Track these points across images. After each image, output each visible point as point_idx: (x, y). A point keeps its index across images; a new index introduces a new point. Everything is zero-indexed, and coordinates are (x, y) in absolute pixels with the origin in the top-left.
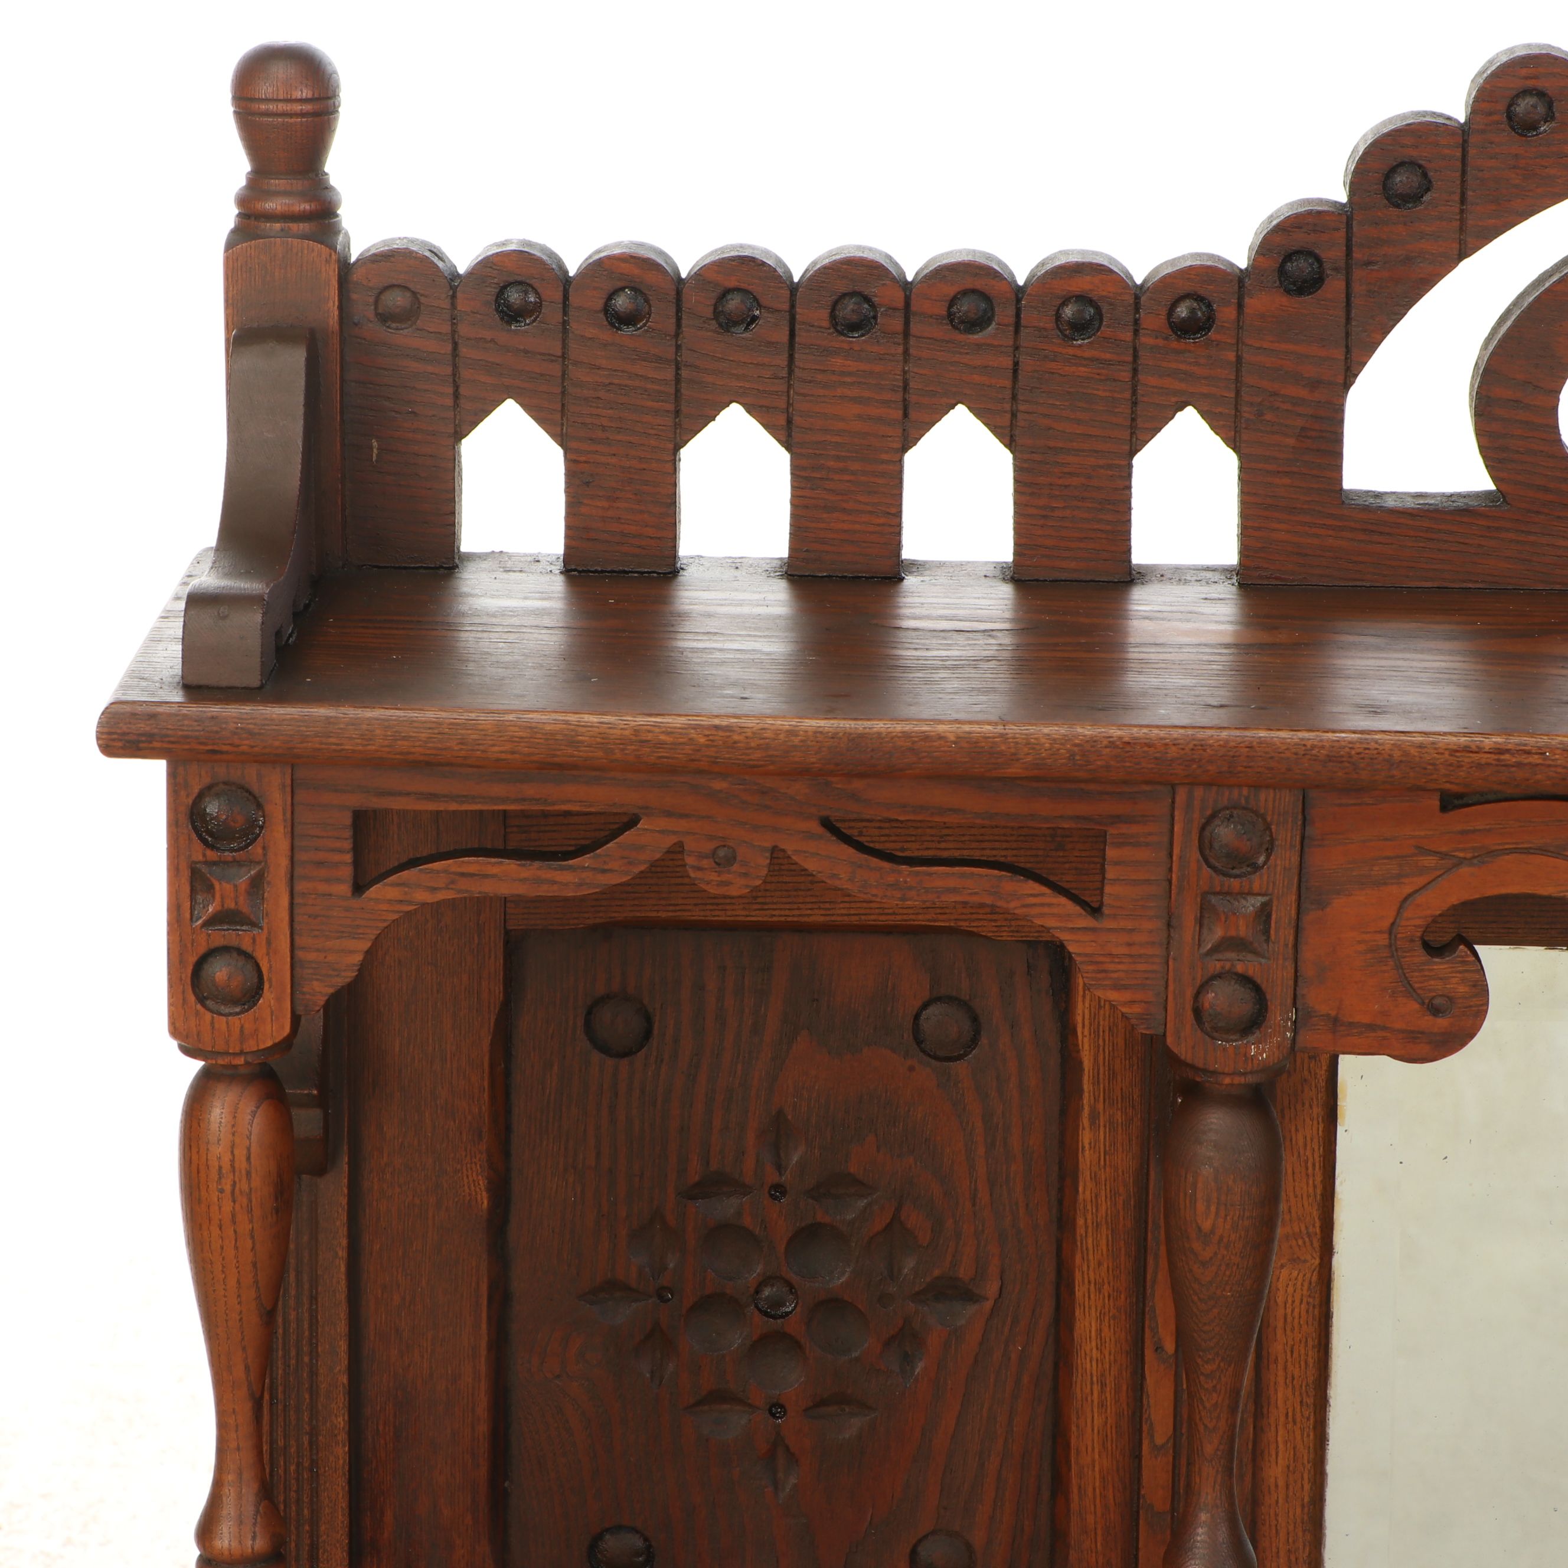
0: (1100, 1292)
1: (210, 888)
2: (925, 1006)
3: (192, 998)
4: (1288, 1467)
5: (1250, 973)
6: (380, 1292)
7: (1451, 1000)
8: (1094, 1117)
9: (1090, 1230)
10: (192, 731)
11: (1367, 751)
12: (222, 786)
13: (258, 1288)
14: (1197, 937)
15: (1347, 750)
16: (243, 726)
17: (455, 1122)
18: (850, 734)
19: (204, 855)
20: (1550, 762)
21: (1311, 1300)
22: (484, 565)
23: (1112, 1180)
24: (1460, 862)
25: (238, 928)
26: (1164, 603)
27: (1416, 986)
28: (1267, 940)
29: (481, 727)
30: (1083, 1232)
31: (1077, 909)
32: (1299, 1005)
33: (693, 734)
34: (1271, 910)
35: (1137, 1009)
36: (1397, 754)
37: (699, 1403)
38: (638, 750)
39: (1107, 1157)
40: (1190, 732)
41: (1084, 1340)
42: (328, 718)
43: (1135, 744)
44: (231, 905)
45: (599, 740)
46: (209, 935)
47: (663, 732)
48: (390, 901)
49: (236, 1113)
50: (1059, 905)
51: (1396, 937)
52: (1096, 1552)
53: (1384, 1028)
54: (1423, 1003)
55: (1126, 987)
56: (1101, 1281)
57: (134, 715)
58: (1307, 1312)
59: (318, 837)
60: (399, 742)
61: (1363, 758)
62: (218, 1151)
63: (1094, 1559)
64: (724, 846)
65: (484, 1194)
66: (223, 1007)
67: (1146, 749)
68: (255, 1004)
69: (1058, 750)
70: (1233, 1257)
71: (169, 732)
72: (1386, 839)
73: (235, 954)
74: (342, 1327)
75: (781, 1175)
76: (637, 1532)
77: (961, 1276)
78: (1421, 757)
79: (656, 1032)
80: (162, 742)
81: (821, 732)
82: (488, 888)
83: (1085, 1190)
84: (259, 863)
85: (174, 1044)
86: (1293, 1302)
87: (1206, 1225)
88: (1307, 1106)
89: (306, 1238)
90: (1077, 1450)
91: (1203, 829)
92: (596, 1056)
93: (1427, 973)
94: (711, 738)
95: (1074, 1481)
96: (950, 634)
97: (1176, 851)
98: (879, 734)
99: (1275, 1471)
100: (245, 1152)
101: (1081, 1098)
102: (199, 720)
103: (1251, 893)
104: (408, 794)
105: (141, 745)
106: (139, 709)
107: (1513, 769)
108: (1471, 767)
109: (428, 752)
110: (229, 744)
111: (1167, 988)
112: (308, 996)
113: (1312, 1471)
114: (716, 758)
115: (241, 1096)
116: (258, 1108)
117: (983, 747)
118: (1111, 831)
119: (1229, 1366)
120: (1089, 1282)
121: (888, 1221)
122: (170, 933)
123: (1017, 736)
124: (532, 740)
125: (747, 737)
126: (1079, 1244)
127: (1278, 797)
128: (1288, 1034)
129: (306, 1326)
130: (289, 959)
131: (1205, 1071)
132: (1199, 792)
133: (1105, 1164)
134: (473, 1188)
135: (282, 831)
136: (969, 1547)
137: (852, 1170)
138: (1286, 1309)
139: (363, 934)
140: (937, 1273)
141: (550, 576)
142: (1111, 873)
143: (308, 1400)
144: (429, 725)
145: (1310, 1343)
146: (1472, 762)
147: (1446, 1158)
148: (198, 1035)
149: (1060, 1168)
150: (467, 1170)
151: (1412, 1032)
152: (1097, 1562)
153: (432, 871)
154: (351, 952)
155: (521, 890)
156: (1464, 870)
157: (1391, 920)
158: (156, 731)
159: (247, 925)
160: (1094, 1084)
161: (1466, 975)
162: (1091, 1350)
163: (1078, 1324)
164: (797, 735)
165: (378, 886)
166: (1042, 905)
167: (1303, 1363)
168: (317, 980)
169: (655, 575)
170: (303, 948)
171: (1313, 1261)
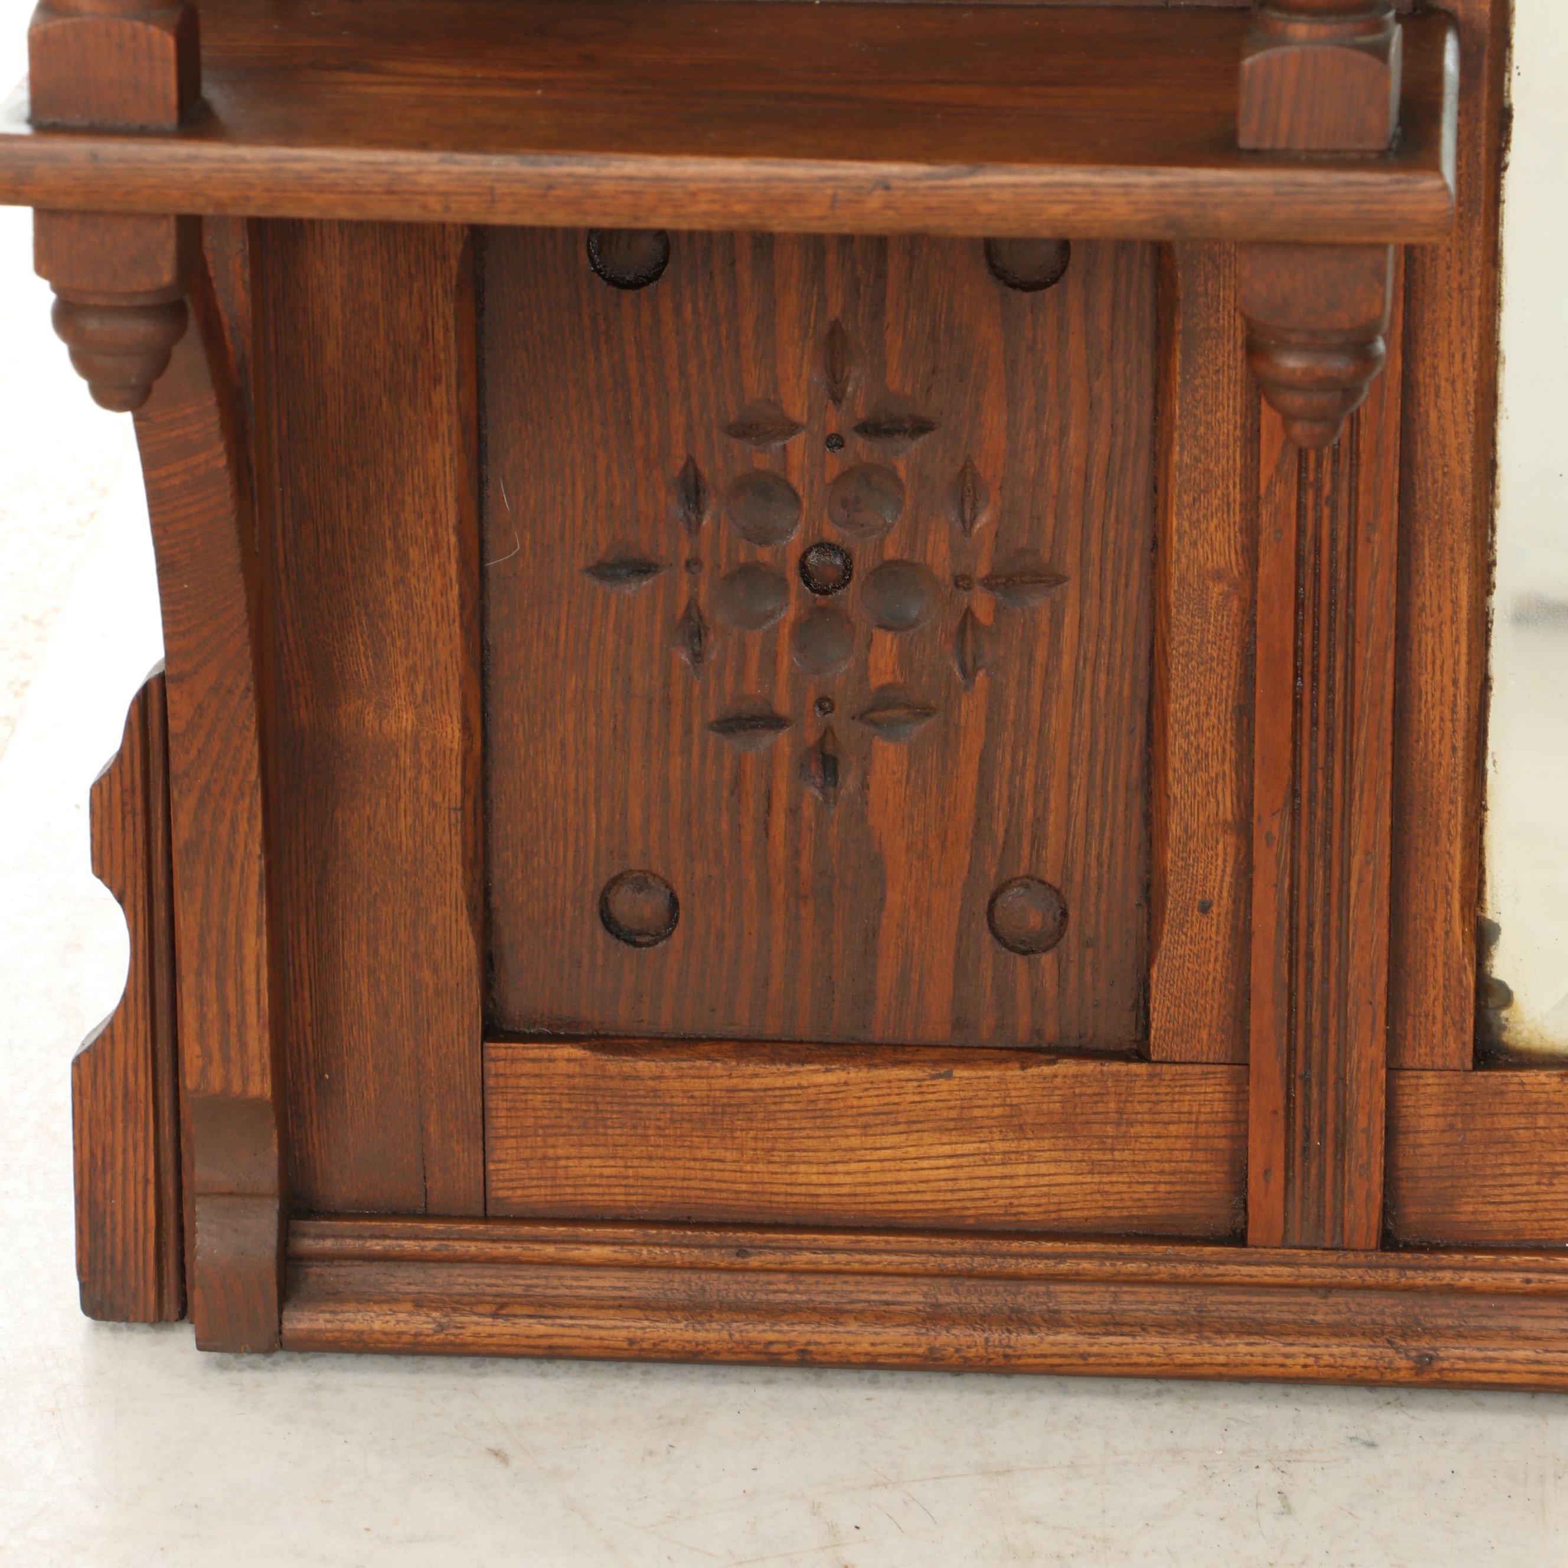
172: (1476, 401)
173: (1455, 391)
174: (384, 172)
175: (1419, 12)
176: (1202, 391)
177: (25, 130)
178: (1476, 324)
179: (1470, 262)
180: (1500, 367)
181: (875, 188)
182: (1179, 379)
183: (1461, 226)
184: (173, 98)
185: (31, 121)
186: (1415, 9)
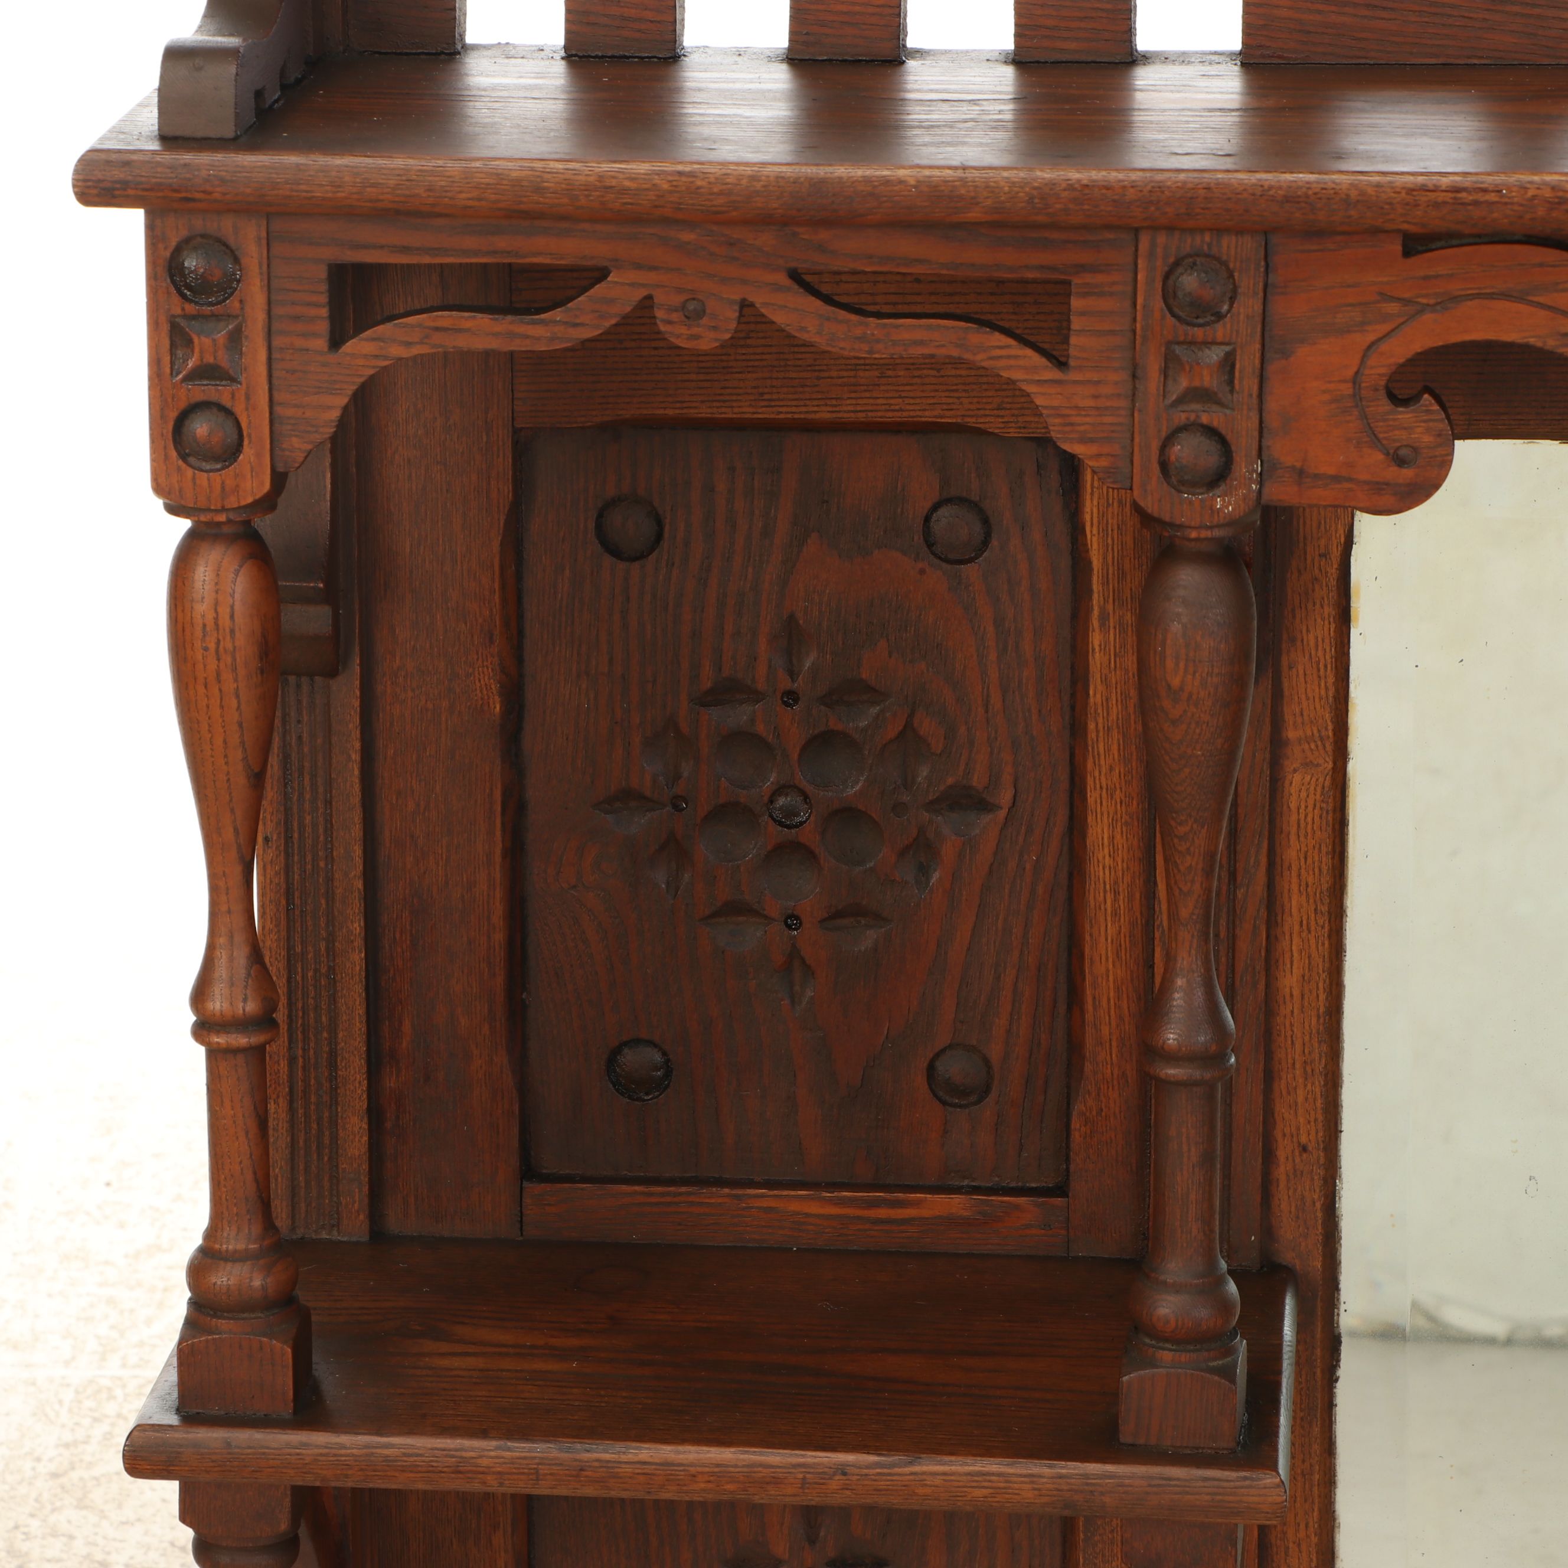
0: (1111, 799)
1: (190, 342)
2: (935, 508)
3: (174, 454)
4: (1303, 976)
5: (1215, 424)
6: (394, 798)
7: (1415, 450)
8: (1104, 618)
9: (1101, 734)
10: (165, 178)
11: (1324, 191)
12: (199, 240)
13: (245, 750)
14: (1162, 388)
15: (1304, 190)
16: (215, 173)
17: (466, 624)
18: (812, 179)
19: (183, 309)
20: (1506, 200)
21: (1324, 805)
22: (486, 53)
23: (1123, 682)
24: (1423, 309)
25: (218, 383)
26: (1161, 79)
27: (1381, 436)
28: (1232, 391)
29: (448, 174)
30: (1094, 735)
31: (1043, 361)
32: (1265, 458)
33: (656, 180)
34: (1235, 359)
35: (1104, 463)
36: (1354, 194)
37: (715, 915)
38: (603, 196)
39: (1118, 659)
40: (1148, 175)
41: (1096, 847)
42: (298, 165)
43: (1093, 186)
44: (210, 359)
45: (564, 186)
46: (189, 390)
47: (626, 178)
48: (365, 356)
49: (219, 570)
50: (1025, 357)
51: (1360, 385)
52: (1112, 1064)
53: (1350, 480)
54: (1388, 454)
55: (1092, 441)
56: (1113, 787)
57: (108, 162)
58: (1321, 817)
59: (294, 291)
60: (368, 189)
61: (1320, 199)
62: (202, 609)
63: (1109, 1071)
64: (694, 299)
65: (497, 699)
66: (204, 464)
67: (1104, 191)
68: (235, 461)
69: (1018, 193)
70: (1202, 715)
71: (143, 179)
72: (1349, 286)
73: (215, 410)
74: (357, 831)
75: (793, 681)
76: (655, 1046)
77: (974, 784)
78: (1377, 197)
79: (666, 535)
80: (137, 189)
81: (783, 178)
82: (462, 342)
83: (1096, 693)
84: (237, 317)
85: (159, 503)
86: (1306, 807)
87: (1176, 682)
88: (1318, 606)
89: (319, 741)
90: (1091, 959)
91: (1167, 277)
92: (608, 560)
93: (1391, 423)
94: (675, 183)
95: (1089, 992)
96: (935, 103)
97: (1140, 301)
98: (840, 178)
99: (1289, 981)
100: (228, 610)
101: (1091, 599)
102: (171, 167)
103: (1214, 343)
104: (382, 247)
105: (117, 193)
106: (114, 157)
107: (1470, 208)
108: (1428, 206)
109: (397, 199)
110: (202, 192)
111: (1132, 440)
112: (287, 453)
113: (1328, 980)
114: (680, 204)
115: (224, 555)
116: (241, 566)
117: (943, 191)
118: (1076, 281)
119: (1203, 827)
120: (1101, 788)
121: (901, 728)
122: (152, 387)
123: (977, 179)
124: (498, 186)
125: (710, 183)
126: (1090, 748)
127: (1240, 243)
128: (1254, 486)
129: (321, 830)
130: (267, 415)
131: (1171, 525)
132: (1161, 239)
133: (1115, 667)
134: (485, 692)
135: (259, 284)
136: (987, 1062)
137: (864, 676)
138: (1299, 814)
139: (340, 389)
140: (950, 781)
141: (553, 62)
142: (1076, 323)
143: (324, 906)
144: (397, 172)
145: (1324, 849)
146: (1429, 201)
147: (1462, 661)
148: (180, 491)
149: (1072, 673)
150: (479, 674)
151: (1377, 483)
152: (1112, 1074)
153: (406, 325)
154: (330, 408)
155: (494, 344)
156: (1428, 317)
157: (1355, 369)
158: (130, 178)
159: (226, 380)
160: (1103, 584)
161: (1431, 424)
162: (1104, 858)
163: (1090, 831)
164: (760, 181)
165: (354, 340)
166: (1009, 357)
167: (1317, 870)
168: (296, 436)
169: (655, 60)
170: (281, 404)
171: (1326, 765)
172: (1317, 1559)
173: (1300, 1552)
174: (453, 1457)
175: (1265, 1269)
176: (1100, 1545)
177: (173, 1420)
178: (1316, 1501)
179: (1310, 1454)
180: (1336, 1530)
181: (835, 1474)
182: (1082, 1536)
183: (1302, 1427)
184: (291, 1393)
185: (178, 1411)
186: (1262, 1267)
